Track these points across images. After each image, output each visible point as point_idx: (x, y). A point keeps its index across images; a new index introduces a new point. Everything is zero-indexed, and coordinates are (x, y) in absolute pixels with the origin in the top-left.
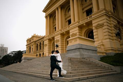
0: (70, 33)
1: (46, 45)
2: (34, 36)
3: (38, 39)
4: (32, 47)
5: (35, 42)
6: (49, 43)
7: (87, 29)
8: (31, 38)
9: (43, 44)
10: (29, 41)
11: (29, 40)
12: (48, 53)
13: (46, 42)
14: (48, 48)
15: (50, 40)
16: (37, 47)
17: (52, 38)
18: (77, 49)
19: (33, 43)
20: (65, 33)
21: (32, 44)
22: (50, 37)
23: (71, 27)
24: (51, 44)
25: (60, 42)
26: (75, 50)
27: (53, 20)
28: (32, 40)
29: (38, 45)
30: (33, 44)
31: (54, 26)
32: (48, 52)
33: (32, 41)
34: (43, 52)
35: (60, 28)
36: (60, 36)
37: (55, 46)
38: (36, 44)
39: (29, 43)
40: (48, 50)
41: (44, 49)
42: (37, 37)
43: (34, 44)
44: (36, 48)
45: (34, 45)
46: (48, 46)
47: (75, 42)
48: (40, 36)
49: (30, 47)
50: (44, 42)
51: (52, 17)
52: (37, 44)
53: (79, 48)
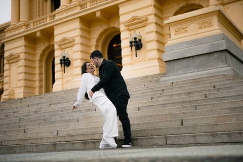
0: (119, 17)
1: (14, 59)
6: (29, 51)
7: (180, 6)
9: (2, 56)
13: (15, 48)
14: (22, 69)
15: (31, 40)
17: (41, 31)
18: (216, 55)
20: (98, 14)
22: (36, 28)
24: (34, 55)
25: (78, 47)
26: (207, 57)
36: (77, 24)
40: (22, 76)
41: (6, 73)
46: (22, 63)
47: (200, 28)
50: (3, 46)
53: (224, 48)
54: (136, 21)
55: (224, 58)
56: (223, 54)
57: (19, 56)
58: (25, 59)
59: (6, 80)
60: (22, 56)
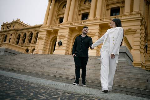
1: (41, 38)
2: (17, 22)
3: (22, 28)
4: (9, 37)
5: (17, 30)
6: (47, 37)
8: (11, 23)
9: (37, 36)
10: (5, 27)
11: (6, 25)
12: (42, 51)
13: (43, 34)
14: (43, 43)
15: (49, 33)
16: (19, 39)
17: (53, 30)
19: (14, 31)
20: (77, 28)
21: (10, 32)
23: (88, 23)
24: (49, 39)
25: (66, 39)
27: (59, 6)
28: (12, 26)
29: (21, 37)
30: (13, 33)
31: (58, 15)
32: (42, 48)
33: (12, 28)
34: (33, 48)
35: (70, 20)
36: (68, 30)
37: (57, 43)
38: (18, 34)
39: (5, 29)
40: (43, 46)
41: (37, 43)
42: (21, 24)
43: (15, 33)
44: (16, 39)
45: (13, 35)
46: (44, 41)
48: (26, 24)
49: (6, 36)
50: (38, 33)
51: (59, 2)
52: (20, 35)
53: (125, 52)
54: (91, 34)
55: (124, 55)
56: (124, 54)
57: (43, 38)
58: (45, 40)
59: (36, 46)
60: (44, 38)
